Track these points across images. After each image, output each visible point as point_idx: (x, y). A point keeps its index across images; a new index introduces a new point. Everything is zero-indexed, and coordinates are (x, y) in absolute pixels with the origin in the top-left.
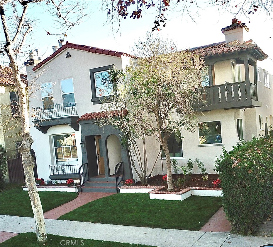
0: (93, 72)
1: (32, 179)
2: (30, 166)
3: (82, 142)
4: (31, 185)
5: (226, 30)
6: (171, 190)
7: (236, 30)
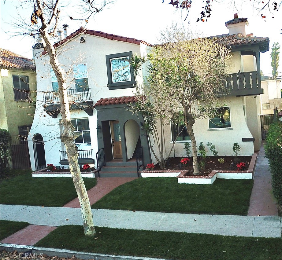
0: (109, 58)
1: (78, 169)
2: (74, 155)
3: (99, 128)
4: (77, 176)
5: (230, 24)
6: (197, 174)
7: (239, 24)
